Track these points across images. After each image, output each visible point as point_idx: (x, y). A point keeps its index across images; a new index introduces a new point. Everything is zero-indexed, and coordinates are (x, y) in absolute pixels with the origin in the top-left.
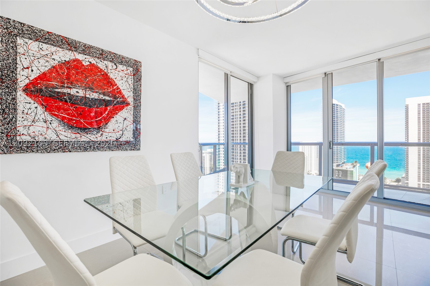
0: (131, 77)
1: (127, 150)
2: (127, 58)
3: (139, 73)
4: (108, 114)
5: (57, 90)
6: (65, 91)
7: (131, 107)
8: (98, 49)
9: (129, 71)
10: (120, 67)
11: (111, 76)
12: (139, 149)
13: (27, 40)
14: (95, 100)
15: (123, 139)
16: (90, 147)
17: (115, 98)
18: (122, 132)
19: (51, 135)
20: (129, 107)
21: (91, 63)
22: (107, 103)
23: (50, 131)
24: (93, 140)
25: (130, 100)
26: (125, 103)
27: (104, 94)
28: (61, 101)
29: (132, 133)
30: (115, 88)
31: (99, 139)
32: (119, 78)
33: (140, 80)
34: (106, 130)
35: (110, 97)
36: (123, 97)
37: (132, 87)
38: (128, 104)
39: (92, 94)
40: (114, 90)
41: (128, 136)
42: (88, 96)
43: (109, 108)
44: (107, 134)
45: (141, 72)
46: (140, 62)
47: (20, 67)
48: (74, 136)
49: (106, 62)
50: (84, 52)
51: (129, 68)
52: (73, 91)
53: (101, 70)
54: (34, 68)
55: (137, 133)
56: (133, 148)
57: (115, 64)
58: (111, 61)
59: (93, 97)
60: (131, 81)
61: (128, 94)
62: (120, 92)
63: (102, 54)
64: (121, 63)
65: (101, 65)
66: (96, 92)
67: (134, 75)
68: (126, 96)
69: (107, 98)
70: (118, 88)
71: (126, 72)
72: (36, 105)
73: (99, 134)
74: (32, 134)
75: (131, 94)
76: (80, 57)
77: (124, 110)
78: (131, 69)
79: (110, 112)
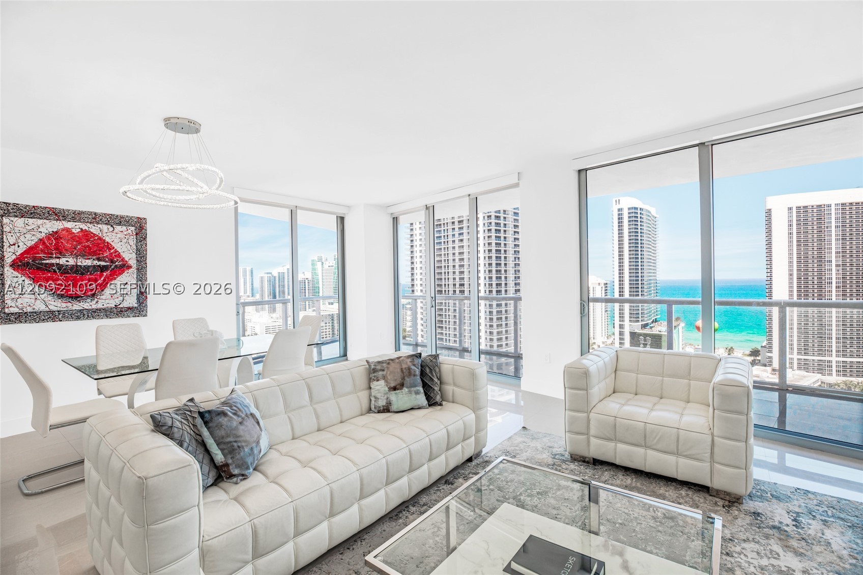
0: (132, 237)
1: (129, 317)
2: (127, 216)
3: (144, 231)
4: (104, 280)
5: (44, 262)
6: (54, 261)
7: (133, 270)
8: (90, 213)
9: (129, 231)
10: (118, 228)
11: (107, 239)
12: (146, 315)
13: (12, 219)
14: (87, 268)
15: (125, 304)
16: (84, 315)
17: (112, 261)
18: (122, 298)
19: (40, 306)
20: (130, 271)
21: (82, 229)
22: (103, 269)
23: (38, 302)
24: (87, 308)
25: (133, 262)
26: (125, 267)
27: (99, 259)
28: (49, 271)
29: (136, 298)
30: (112, 251)
31: (94, 307)
32: (117, 240)
33: (145, 239)
34: (102, 297)
35: (106, 262)
36: (123, 260)
37: (135, 248)
38: (129, 267)
39: (84, 261)
40: (111, 254)
41: (131, 301)
42: (79, 264)
43: (105, 274)
44: (103, 301)
45: (146, 230)
46: (145, 219)
47: (6, 245)
48: (64, 305)
49: (100, 226)
50: (73, 219)
51: (130, 228)
52: (62, 261)
53: (94, 234)
54: (21, 244)
55: (142, 296)
56: (137, 315)
57: (112, 226)
58: (106, 224)
59: (85, 264)
60: (132, 241)
61: (130, 257)
62: (119, 256)
63: (95, 218)
64: (120, 224)
65: (94, 229)
66: (89, 259)
67: (137, 234)
68: (127, 259)
69: (103, 263)
70: (116, 251)
71: (125, 233)
72: (23, 278)
73: (94, 302)
74: (20, 306)
75: (134, 255)
76: (69, 225)
77: (125, 274)
78: (133, 228)
79: (107, 277)
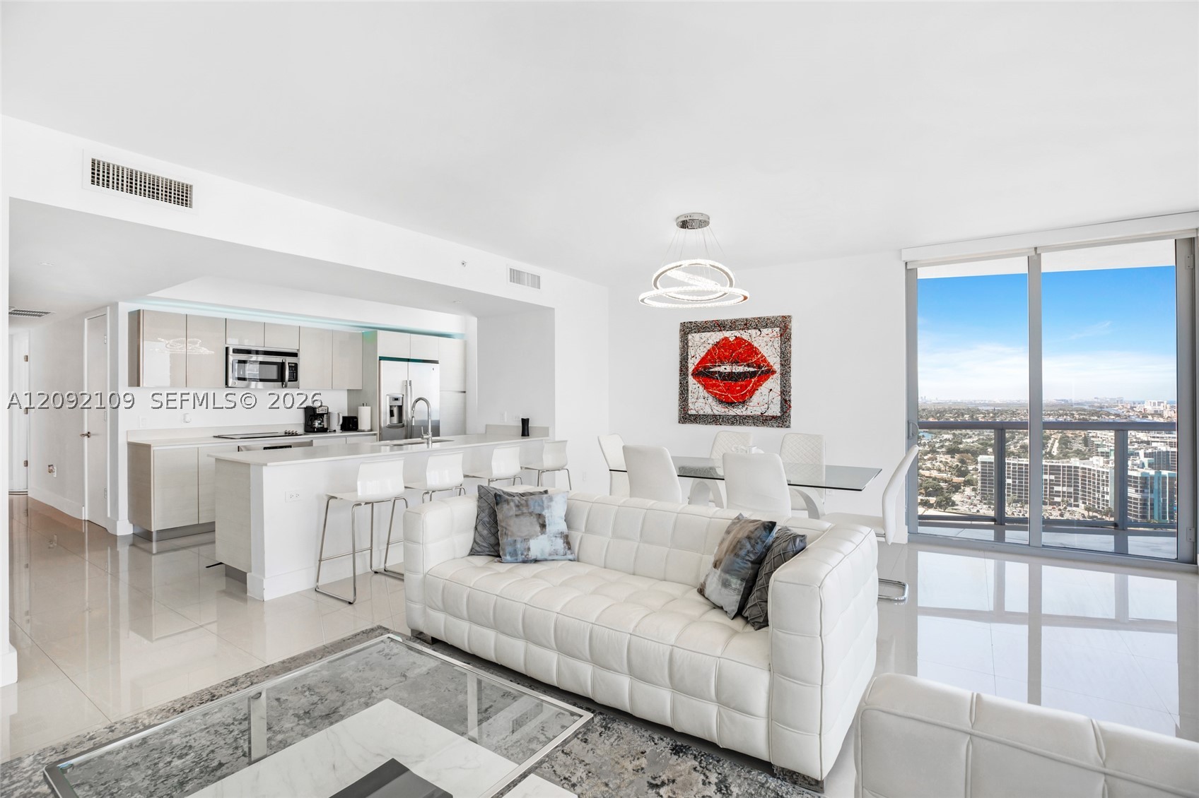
0: (777, 339)
1: (773, 426)
2: (773, 317)
3: (788, 330)
4: (753, 386)
5: (711, 370)
6: (717, 369)
7: (777, 375)
8: (742, 320)
9: (775, 333)
10: (765, 331)
11: (755, 344)
12: (789, 427)
13: (693, 335)
14: (739, 374)
15: (770, 413)
16: (737, 421)
17: (760, 367)
18: (767, 405)
19: (708, 411)
20: (775, 375)
21: (736, 337)
22: (753, 374)
23: (707, 406)
24: (739, 414)
25: (777, 367)
26: (770, 372)
27: (749, 366)
28: (714, 379)
29: (780, 406)
30: (759, 356)
31: (744, 413)
32: (763, 344)
33: (789, 339)
34: (750, 404)
35: (754, 367)
36: (768, 365)
37: (779, 350)
38: (774, 372)
39: (737, 367)
40: (759, 359)
41: (775, 410)
42: (734, 371)
43: (753, 380)
44: (751, 408)
45: (790, 330)
46: (789, 316)
47: (690, 357)
48: (723, 410)
49: (750, 331)
50: (731, 329)
51: (775, 329)
52: (722, 369)
53: (745, 340)
54: (697, 356)
55: (786, 404)
56: (780, 425)
57: (759, 330)
58: (755, 328)
59: (738, 371)
60: (777, 344)
61: (774, 361)
62: (765, 361)
63: (746, 324)
64: (766, 326)
65: (745, 335)
66: (741, 365)
67: (781, 336)
68: (772, 364)
69: (752, 369)
70: (763, 356)
71: (771, 336)
72: (699, 385)
73: (744, 409)
74: (697, 409)
75: (778, 360)
76: (727, 334)
77: (770, 380)
78: (778, 329)
79: (755, 384)
